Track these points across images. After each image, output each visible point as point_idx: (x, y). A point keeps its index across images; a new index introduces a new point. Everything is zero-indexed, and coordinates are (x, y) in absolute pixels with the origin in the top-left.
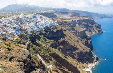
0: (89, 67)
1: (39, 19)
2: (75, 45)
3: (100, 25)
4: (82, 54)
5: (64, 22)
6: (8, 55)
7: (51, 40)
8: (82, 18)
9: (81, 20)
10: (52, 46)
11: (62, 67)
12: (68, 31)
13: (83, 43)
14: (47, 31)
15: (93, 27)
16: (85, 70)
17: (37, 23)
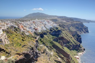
0: (78, 55)
1: (47, 22)
2: (69, 40)
3: (87, 27)
4: (74, 46)
5: (63, 25)
6: (22, 44)
7: (54, 37)
8: (75, 23)
9: (74, 24)
10: (54, 40)
11: (60, 54)
12: (65, 31)
13: (75, 39)
14: (51, 31)
15: (82, 28)
16: (75, 57)
17: (45, 25)
